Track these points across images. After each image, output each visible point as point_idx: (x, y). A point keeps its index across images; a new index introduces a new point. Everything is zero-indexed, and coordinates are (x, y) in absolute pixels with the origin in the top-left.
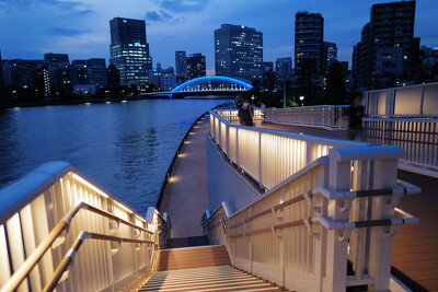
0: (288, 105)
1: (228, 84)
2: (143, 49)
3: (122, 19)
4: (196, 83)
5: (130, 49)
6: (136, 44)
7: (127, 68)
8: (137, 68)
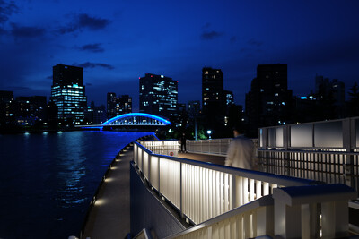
0: (199, 137)
1: (149, 120)
2: (80, 90)
3: (64, 66)
4: (123, 119)
5: (68, 89)
6: (75, 86)
7: (65, 105)
8: (73, 105)
